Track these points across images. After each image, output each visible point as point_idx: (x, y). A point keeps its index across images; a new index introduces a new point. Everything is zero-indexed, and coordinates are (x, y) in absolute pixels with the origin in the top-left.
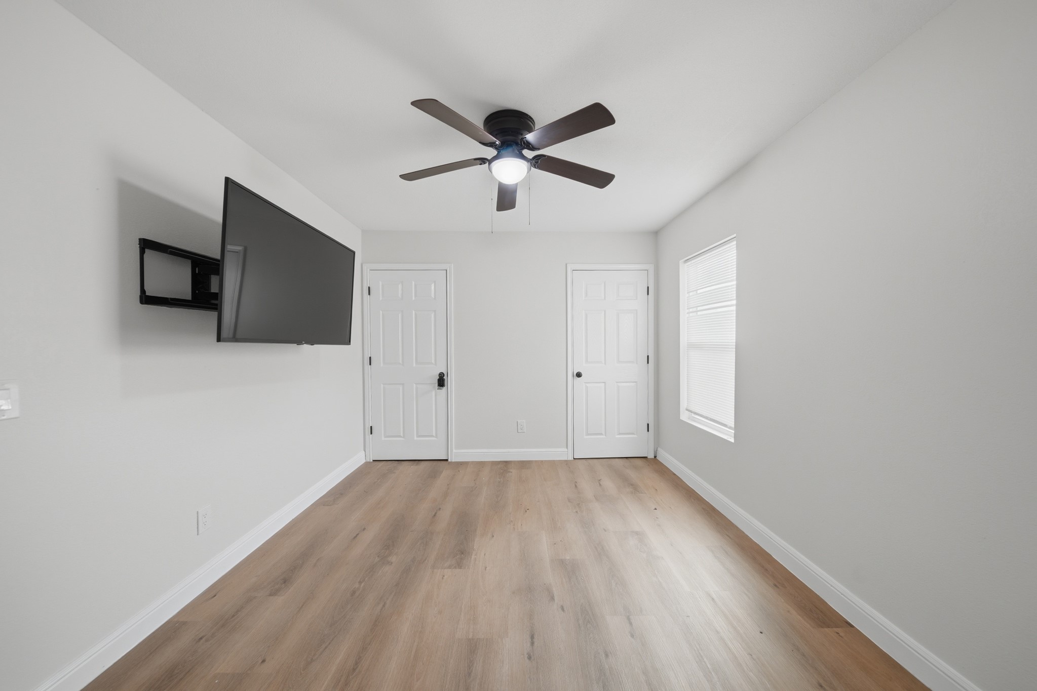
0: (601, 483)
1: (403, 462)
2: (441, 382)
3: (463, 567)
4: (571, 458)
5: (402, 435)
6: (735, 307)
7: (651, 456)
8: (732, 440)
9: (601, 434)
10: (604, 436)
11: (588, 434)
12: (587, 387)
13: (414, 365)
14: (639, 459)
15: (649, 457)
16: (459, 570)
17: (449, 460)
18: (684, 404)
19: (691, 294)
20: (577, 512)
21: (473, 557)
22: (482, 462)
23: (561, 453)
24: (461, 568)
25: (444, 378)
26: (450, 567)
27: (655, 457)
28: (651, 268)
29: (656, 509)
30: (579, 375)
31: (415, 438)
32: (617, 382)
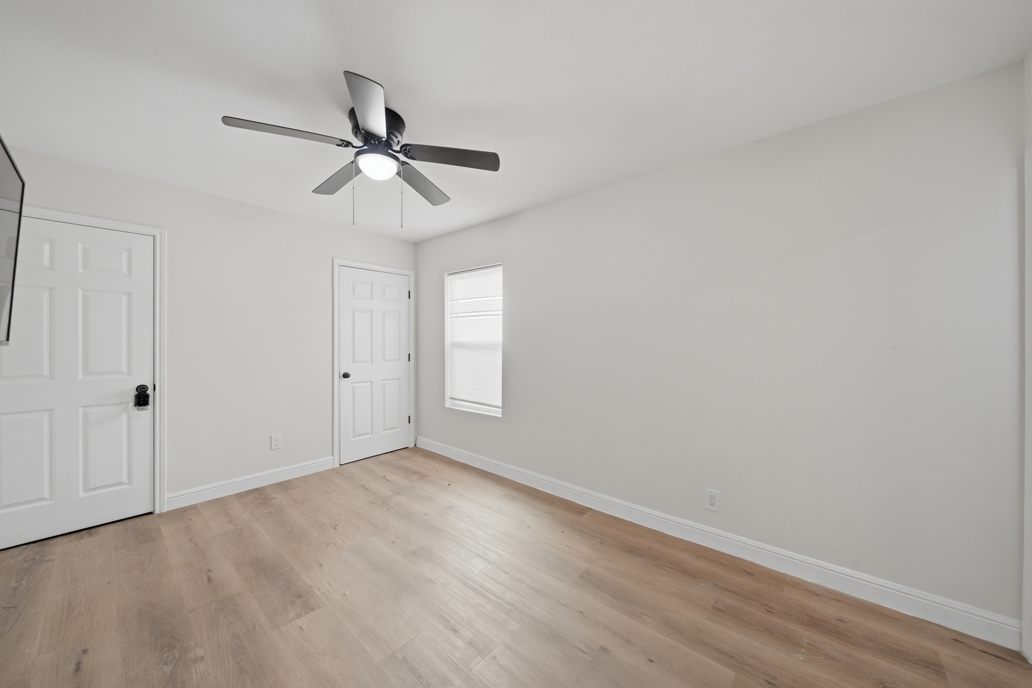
0: (388, 479)
1: (55, 540)
2: (142, 398)
3: (316, 608)
4: (337, 465)
5: (46, 495)
6: (502, 316)
7: (412, 445)
8: (501, 416)
9: (368, 434)
10: (371, 435)
11: (355, 436)
12: (354, 388)
13: (81, 377)
14: (402, 450)
15: (410, 447)
16: (314, 612)
17: (157, 512)
18: (448, 394)
19: (453, 302)
20: (388, 510)
21: (318, 593)
22: (218, 499)
23: (328, 462)
24: (313, 609)
25: (148, 392)
26: (299, 616)
27: (415, 445)
28: (412, 274)
29: (449, 485)
30: (346, 376)
31: (81, 494)
32: (382, 380)
